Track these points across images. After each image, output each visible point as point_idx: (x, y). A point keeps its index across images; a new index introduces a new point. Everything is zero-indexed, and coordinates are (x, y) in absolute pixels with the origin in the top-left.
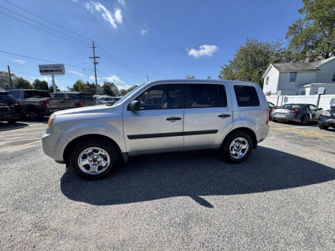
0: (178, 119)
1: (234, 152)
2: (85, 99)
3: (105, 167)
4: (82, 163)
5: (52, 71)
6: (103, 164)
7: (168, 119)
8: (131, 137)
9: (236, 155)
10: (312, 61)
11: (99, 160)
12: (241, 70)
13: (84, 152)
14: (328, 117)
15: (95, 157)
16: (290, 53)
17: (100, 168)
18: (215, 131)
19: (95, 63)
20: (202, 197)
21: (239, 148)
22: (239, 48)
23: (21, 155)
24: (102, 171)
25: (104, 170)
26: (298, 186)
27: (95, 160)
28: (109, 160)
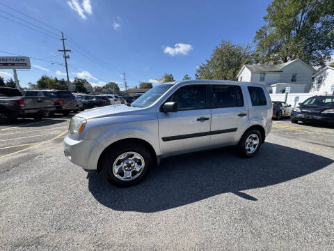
0: (207, 119)
2: (65, 97)
3: (139, 172)
4: (116, 170)
5: (13, 64)
7: (198, 120)
8: (165, 139)
9: (249, 150)
10: (275, 63)
11: (133, 165)
13: (119, 158)
14: (299, 113)
15: (130, 162)
16: (258, 55)
17: (134, 173)
18: (235, 130)
19: (66, 57)
20: (242, 191)
21: (252, 144)
22: (215, 49)
24: (136, 176)
25: (138, 175)
26: (307, 174)
27: (129, 166)
28: (143, 164)
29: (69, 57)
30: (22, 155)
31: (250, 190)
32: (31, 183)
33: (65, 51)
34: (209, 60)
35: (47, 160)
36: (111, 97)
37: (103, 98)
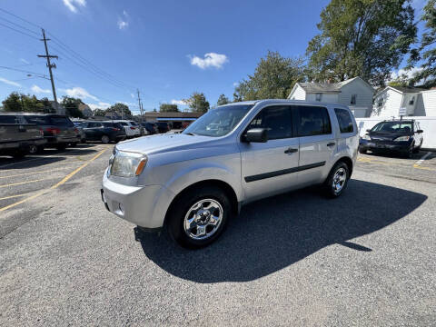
0: (296, 150)
1: (334, 186)
3: (215, 226)
7: (286, 152)
8: (249, 179)
9: (336, 188)
11: (208, 217)
17: (209, 228)
18: (322, 164)
19: (50, 67)
21: (338, 181)
23: (13, 230)
24: (214, 232)
25: (215, 230)
27: (204, 218)
28: (221, 215)
29: (55, 66)
30: (15, 212)
31: (358, 239)
32: (49, 254)
33: (48, 57)
34: (253, 76)
35: (60, 217)
36: (125, 124)
37: (115, 125)
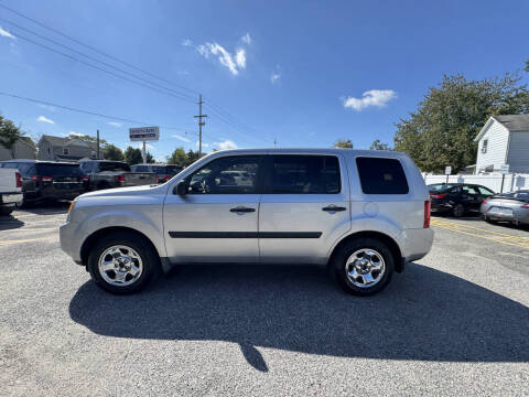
1: (355, 275)
3: (135, 277)
4: (104, 268)
5: (144, 136)
6: (133, 272)
7: (232, 210)
8: (174, 235)
9: (360, 280)
11: (128, 265)
12: (433, 129)
13: (110, 251)
15: (123, 260)
17: (129, 278)
18: (317, 235)
19: (201, 124)
21: (365, 269)
24: (131, 281)
25: (134, 280)
27: (122, 265)
28: (141, 267)
29: (204, 124)
33: (200, 117)
